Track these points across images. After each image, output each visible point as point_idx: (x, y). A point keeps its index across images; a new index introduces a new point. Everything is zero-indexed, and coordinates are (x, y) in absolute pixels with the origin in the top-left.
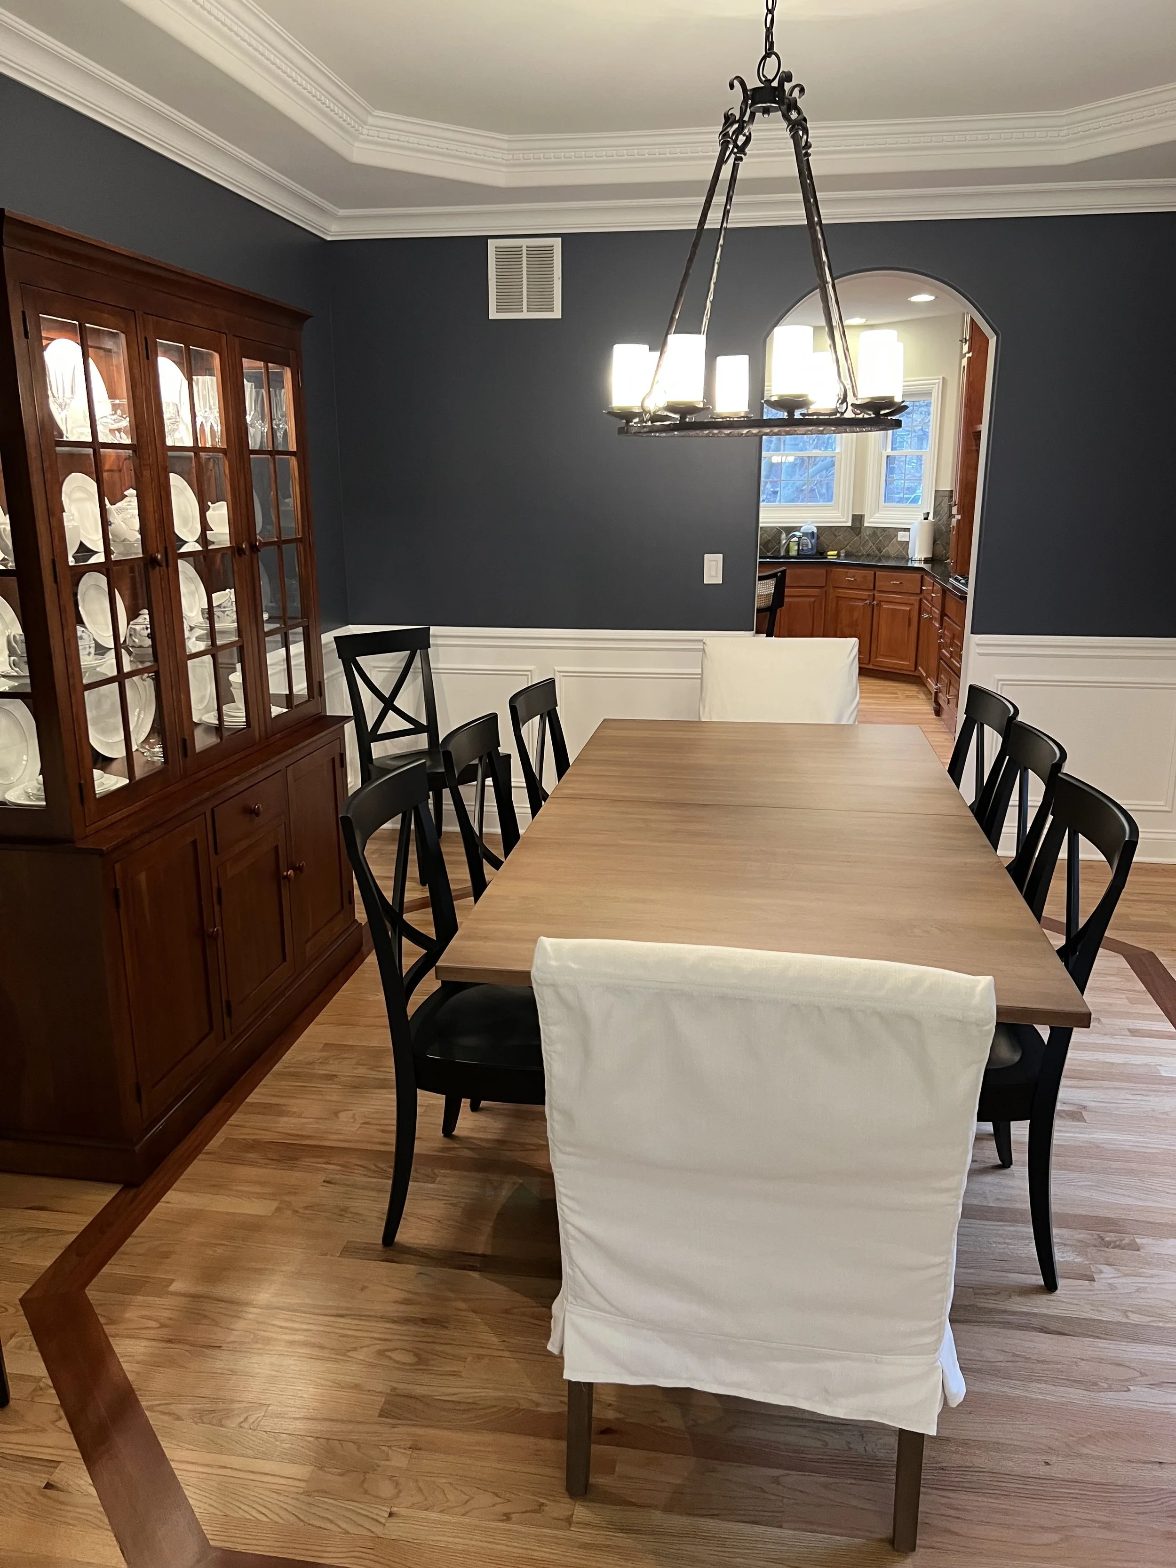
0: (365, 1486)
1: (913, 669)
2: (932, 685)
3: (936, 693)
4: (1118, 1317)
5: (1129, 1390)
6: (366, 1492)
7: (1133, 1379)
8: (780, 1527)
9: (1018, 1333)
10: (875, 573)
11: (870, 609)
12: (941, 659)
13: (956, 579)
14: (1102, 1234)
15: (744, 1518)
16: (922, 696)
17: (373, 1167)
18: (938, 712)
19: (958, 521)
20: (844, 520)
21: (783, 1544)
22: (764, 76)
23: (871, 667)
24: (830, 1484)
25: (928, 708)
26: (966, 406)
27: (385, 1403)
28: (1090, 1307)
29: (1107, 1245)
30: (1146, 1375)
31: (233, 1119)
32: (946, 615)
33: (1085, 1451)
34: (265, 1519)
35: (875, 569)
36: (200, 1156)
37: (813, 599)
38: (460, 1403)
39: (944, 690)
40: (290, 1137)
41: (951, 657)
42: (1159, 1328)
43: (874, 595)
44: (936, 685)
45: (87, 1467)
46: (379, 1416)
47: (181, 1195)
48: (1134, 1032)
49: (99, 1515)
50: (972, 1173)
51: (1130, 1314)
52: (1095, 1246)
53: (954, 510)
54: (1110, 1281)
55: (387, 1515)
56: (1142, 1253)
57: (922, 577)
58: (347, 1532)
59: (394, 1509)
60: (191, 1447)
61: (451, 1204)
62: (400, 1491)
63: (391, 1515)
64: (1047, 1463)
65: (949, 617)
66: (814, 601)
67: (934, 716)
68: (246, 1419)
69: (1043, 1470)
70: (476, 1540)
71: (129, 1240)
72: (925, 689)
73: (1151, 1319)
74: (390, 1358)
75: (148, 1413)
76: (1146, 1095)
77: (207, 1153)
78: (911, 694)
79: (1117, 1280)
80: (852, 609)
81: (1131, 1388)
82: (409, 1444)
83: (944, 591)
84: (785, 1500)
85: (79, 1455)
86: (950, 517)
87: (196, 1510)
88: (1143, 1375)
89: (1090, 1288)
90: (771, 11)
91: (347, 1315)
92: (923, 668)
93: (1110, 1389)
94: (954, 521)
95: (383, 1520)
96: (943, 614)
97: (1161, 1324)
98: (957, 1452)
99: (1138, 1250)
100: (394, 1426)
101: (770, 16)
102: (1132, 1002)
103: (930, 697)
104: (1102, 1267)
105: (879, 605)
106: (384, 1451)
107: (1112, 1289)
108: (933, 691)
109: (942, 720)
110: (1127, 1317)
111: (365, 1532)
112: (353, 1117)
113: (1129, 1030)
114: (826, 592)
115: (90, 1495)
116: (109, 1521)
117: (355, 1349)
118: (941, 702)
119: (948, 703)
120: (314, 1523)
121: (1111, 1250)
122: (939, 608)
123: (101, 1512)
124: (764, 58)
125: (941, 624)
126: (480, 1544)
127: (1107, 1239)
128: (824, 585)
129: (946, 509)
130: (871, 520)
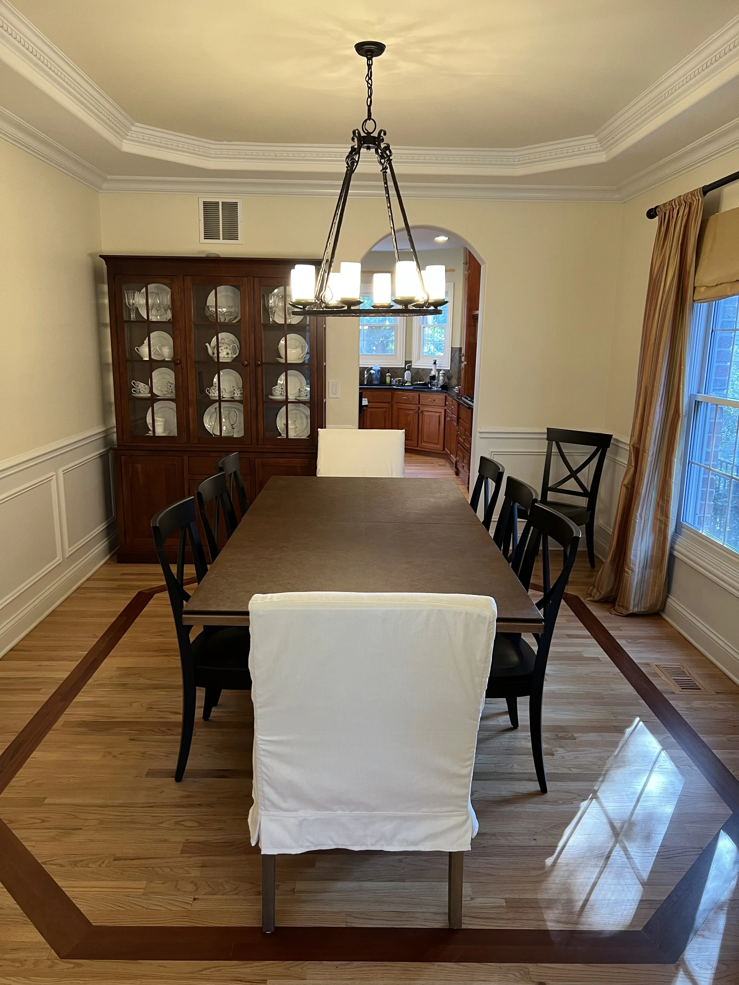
0: (178, 887)
1: (442, 450)
2: (454, 459)
3: (456, 463)
4: (567, 771)
5: (573, 803)
6: (179, 890)
7: (574, 798)
8: (405, 881)
9: (518, 783)
10: (419, 395)
11: (417, 414)
12: (458, 443)
13: (465, 398)
14: (557, 734)
15: (384, 880)
16: (448, 465)
17: (157, 730)
18: (457, 473)
19: (465, 365)
20: (401, 364)
21: (407, 889)
22: (366, 129)
23: (418, 448)
24: (428, 860)
25: (451, 471)
26: (468, 300)
27: (183, 847)
28: (552, 767)
29: (560, 738)
30: (581, 796)
31: (67, 711)
32: (460, 418)
33: (552, 832)
34: (123, 909)
35: (419, 392)
36: (50, 732)
37: (384, 410)
38: (226, 842)
39: (460, 461)
40: (104, 718)
41: (465, 441)
42: (586, 774)
43: (419, 407)
44: (456, 458)
45: (11, 895)
46: (181, 853)
47: (40, 753)
48: (569, 636)
49: (24, 918)
50: (482, 719)
51: (572, 769)
52: (554, 739)
53: (463, 359)
54: (562, 755)
55: (192, 900)
56: (577, 741)
57: (446, 397)
58: (172, 910)
59: (196, 897)
60: (73, 879)
61: (206, 746)
62: (198, 888)
63: (194, 899)
64: (535, 840)
65: (462, 419)
66: (385, 411)
67: (455, 476)
68: (103, 862)
69: (533, 843)
70: (244, 906)
71: (14, 779)
72: (449, 461)
73: (582, 770)
74: (183, 825)
75: (43, 866)
76: (576, 666)
77: (52, 730)
78: (441, 463)
79: (565, 754)
80: (407, 415)
81: (574, 802)
82: (200, 865)
83: (459, 404)
84: (406, 870)
85: (5, 890)
86: (460, 363)
87: (81, 909)
88: (579, 796)
89: (552, 759)
90: (370, 97)
91: (154, 806)
92: (447, 449)
93: (564, 804)
94: (463, 365)
95: (191, 902)
96: (458, 418)
97: (587, 772)
98: (490, 839)
99: (575, 739)
100: (190, 857)
101: (369, 99)
102: (568, 621)
103: (452, 465)
104: (558, 749)
105: (422, 412)
106: (186, 870)
107: (562, 758)
108: (454, 461)
109: (460, 478)
110: (571, 770)
111: (180, 909)
112: (142, 704)
113: (567, 635)
114: (392, 405)
115: (17, 909)
116: (31, 920)
117: (162, 823)
118: (459, 468)
119: (463, 468)
120: (152, 908)
121: (562, 740)
122: (456, 415)
123: (24, 916)
124: (366, 121)
125: (458, 423)
126: (246, 907)
127: (560, 735)
128: (390, 401)
129: (458, 358)
130: (415, 364)
